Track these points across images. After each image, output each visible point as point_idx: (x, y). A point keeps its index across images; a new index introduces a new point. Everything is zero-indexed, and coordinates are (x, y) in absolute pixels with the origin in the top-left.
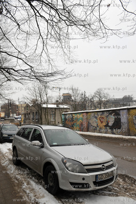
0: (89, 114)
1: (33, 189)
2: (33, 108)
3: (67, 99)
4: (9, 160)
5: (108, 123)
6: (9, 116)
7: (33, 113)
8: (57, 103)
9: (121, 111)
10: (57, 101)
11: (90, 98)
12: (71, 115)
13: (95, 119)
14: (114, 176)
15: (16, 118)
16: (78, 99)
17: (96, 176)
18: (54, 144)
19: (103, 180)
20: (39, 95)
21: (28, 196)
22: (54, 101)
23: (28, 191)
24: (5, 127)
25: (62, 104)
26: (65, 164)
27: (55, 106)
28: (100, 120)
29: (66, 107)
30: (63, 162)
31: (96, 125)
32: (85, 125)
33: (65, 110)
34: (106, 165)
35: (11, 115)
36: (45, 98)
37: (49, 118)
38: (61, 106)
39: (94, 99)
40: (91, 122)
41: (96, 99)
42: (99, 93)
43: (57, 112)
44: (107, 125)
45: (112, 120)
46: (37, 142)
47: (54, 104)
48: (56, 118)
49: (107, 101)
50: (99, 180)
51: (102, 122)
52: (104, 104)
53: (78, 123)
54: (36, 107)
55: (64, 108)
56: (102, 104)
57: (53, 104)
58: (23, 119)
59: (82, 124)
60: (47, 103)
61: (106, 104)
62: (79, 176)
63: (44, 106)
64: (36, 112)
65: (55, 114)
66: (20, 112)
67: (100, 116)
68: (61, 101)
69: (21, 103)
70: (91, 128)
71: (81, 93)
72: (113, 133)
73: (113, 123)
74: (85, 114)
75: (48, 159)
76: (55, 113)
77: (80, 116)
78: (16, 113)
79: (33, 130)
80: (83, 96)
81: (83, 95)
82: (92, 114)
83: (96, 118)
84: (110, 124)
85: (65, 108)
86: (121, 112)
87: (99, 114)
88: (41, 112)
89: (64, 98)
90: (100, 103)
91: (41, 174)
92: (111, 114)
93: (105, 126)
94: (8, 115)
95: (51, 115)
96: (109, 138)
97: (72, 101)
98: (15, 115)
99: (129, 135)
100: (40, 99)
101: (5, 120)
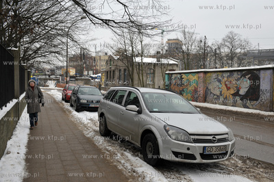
0: (209, 75)
1: (129, 160)
2: (120, 63)
3: (175, 49)
4: (95, 131)
5: (238, 91)
6: (82, 75)
7: (120, 70)
8: (158, 55)
9: (262, 72)
10: (158, 53)
11: (214, 48)
12: (179, 76)
13: (218, 83)
14: (227, 152)
15: (93, 78)
16: (194, 49)
17: (204, 147)
18: (155, 110)
19: (212, 153)
20: (129, 42)
21: (123, 166)
22: (153, 52)
23: (123, 161)
24: (82, 89)
25: (165, 57)
26: (167, 131)
27: (154, 61)
28: (226, 85)
29: (171, 62)
30: (165, 129)
31: (218, 93)
32: (201, 91)
33: (170, 68)
34: (217, 137)
35: (86, 73)
36: (139, 47)
37: (144, 79)
38: (164, 61)
39: (222, 50)
40: (210, 87)
41: (225, 50)
42: (231, 39)
43: (158, 71)
44: (236, 94)
45: (245, 85)
46: (134, 107)
47: (153, 57)
48: (156, 79)
49: (245, 54)
50: (207, 153)
51: (228, 89)
52: (239, 58)
53: (190, 89)
54: (125, 61)
55: (168, 65)
56: (236, 59)
57: (150, 57)
58: (103, 80)
59: (196, 90)
60: (141, 55)
61: (243, 59)
62: (183, 145)
63: (138, 59)
64: (125, 70)
65: (154, 73)
66: (98, 68)
67: (225, 79)
68: (164, 52)
69: (100, 54)
70: (210, 97)
71: (198, 38)
72: (245, 107)
73: (246, 90)
74: (202, 75)
75: (148, 127)
76: (154, 71)
77: (193, 78)
78: (93, 70)
79: (127, 92)
80: (202, 44)
81: (203, 42)
82: (214, 75)
83: (219, 81)
84: (242, 92)
85: (171, 65)
86: (262, 74)
87: (226, 75)
88: (133, 69)
89: (169, 48)
90: (231, 56)
91: (138, 144)
92: (244, 76)
93: (233, 95)
94: (80, 72)
95: (147, 74)
96: (236, 113)
97: (183, 52)
98: (91, 73)
99: (271, 111)
100: (131, 48)
101: (77, 80)
